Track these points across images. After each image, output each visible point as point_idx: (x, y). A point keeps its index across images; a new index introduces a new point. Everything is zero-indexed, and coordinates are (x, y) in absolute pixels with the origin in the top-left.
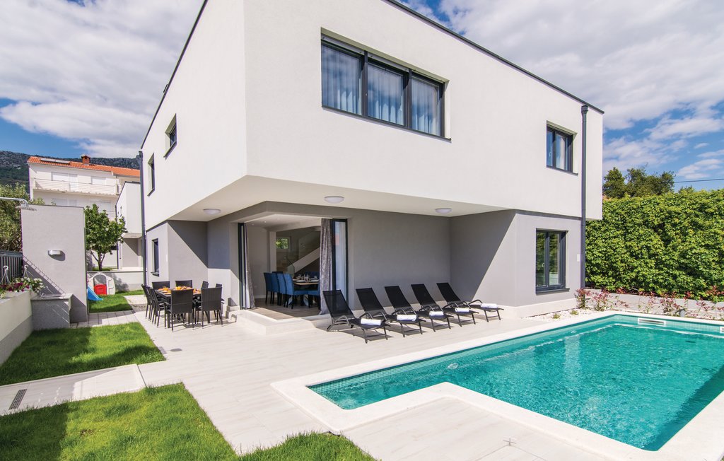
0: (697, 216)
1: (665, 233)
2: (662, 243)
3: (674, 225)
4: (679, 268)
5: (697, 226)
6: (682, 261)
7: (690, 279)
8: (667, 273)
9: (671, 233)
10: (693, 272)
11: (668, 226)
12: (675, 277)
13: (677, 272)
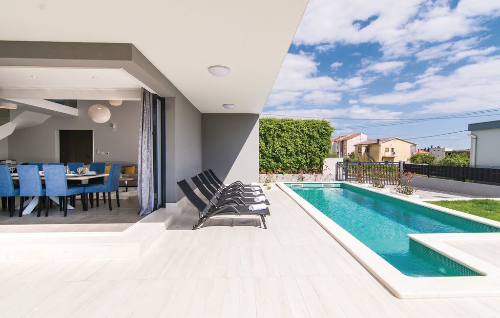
0: (279, 131)
1: (266, 138)
2: (264, 144)
3: (270, 135)
4: (272, 158)
5: (279, 136)
6: (274, 154)
7: (275, 163)
8: (267, 160)
9: (269, 139)
10: (277, 160)
11: (267, 135)
12: (270, 162)
13: (271, 160)
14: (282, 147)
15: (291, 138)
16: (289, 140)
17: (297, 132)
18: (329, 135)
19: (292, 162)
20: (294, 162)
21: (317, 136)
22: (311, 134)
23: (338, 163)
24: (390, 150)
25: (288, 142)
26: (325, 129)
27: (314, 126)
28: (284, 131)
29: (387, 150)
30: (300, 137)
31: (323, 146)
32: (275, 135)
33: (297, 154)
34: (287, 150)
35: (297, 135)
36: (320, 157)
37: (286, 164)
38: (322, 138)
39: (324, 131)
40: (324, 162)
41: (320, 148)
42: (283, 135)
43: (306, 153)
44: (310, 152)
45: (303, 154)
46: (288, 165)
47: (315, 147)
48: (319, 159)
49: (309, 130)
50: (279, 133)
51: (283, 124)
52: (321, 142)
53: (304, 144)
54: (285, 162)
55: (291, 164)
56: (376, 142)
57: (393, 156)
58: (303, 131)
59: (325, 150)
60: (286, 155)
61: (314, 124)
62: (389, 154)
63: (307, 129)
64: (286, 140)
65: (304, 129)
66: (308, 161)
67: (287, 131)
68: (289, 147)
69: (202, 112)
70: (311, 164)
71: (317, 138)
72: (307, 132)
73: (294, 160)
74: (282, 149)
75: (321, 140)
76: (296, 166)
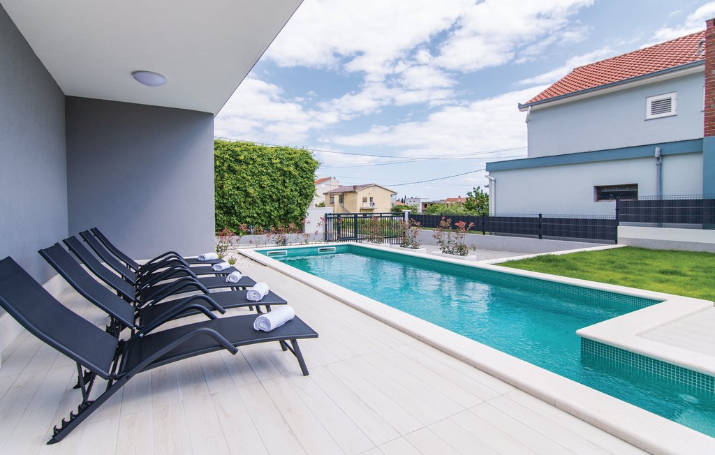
14: (238, 188)
15: (253, 174)
16: (249, 178)
17: (262, 165)
18: (312, 172)
19: (255, 215)
20: (258, 214)
21: (295, 173)
22: (286, 169)
23: (326, 214)
24: (368, 200)
25: (248, 180)
26: (307, 163)
27: (290, 156)
28: (241, 161)
29: (365, 200)
30: (268, 174)
31: (305, 189)
32: (225, 168)
33: (264, 202)
34: (247, 195)
35: (263, 169)
36: (299, 205)
37: (245, 217)
38: (302, 177)
39: (306, 165)
40: (306, 214)
41: (300, 193)
42: (237, 168)
43: (278, 200)
44: (285, 198)
45: (273, 200)
46: (248, 220)
47: (292, 190)
48: (299, 209)
49: (281, 163)
50: (232, 164)
51: (238, 149)
52: (301, 182)
53: (275, 184)
54: (243, 215)
55: (253, 217)
56: (352, 189)
57: (371, 207)
58: (272, 164)
59: (309, 195)
60: (244, 202)
61: (290, 154)
62: (367, 205)
63: (278, 160)
64: (244, 178)
65: (274, 161)
66: (282, 212)
67: (245, 162)
68: (251, 190)
69: (67, 92)
70: (285, 218)
71: (295, 177)
72: (279, 165)
73: (260, 212)
74: (236, 192)
75: (300, 180)
76: (262, 221)
